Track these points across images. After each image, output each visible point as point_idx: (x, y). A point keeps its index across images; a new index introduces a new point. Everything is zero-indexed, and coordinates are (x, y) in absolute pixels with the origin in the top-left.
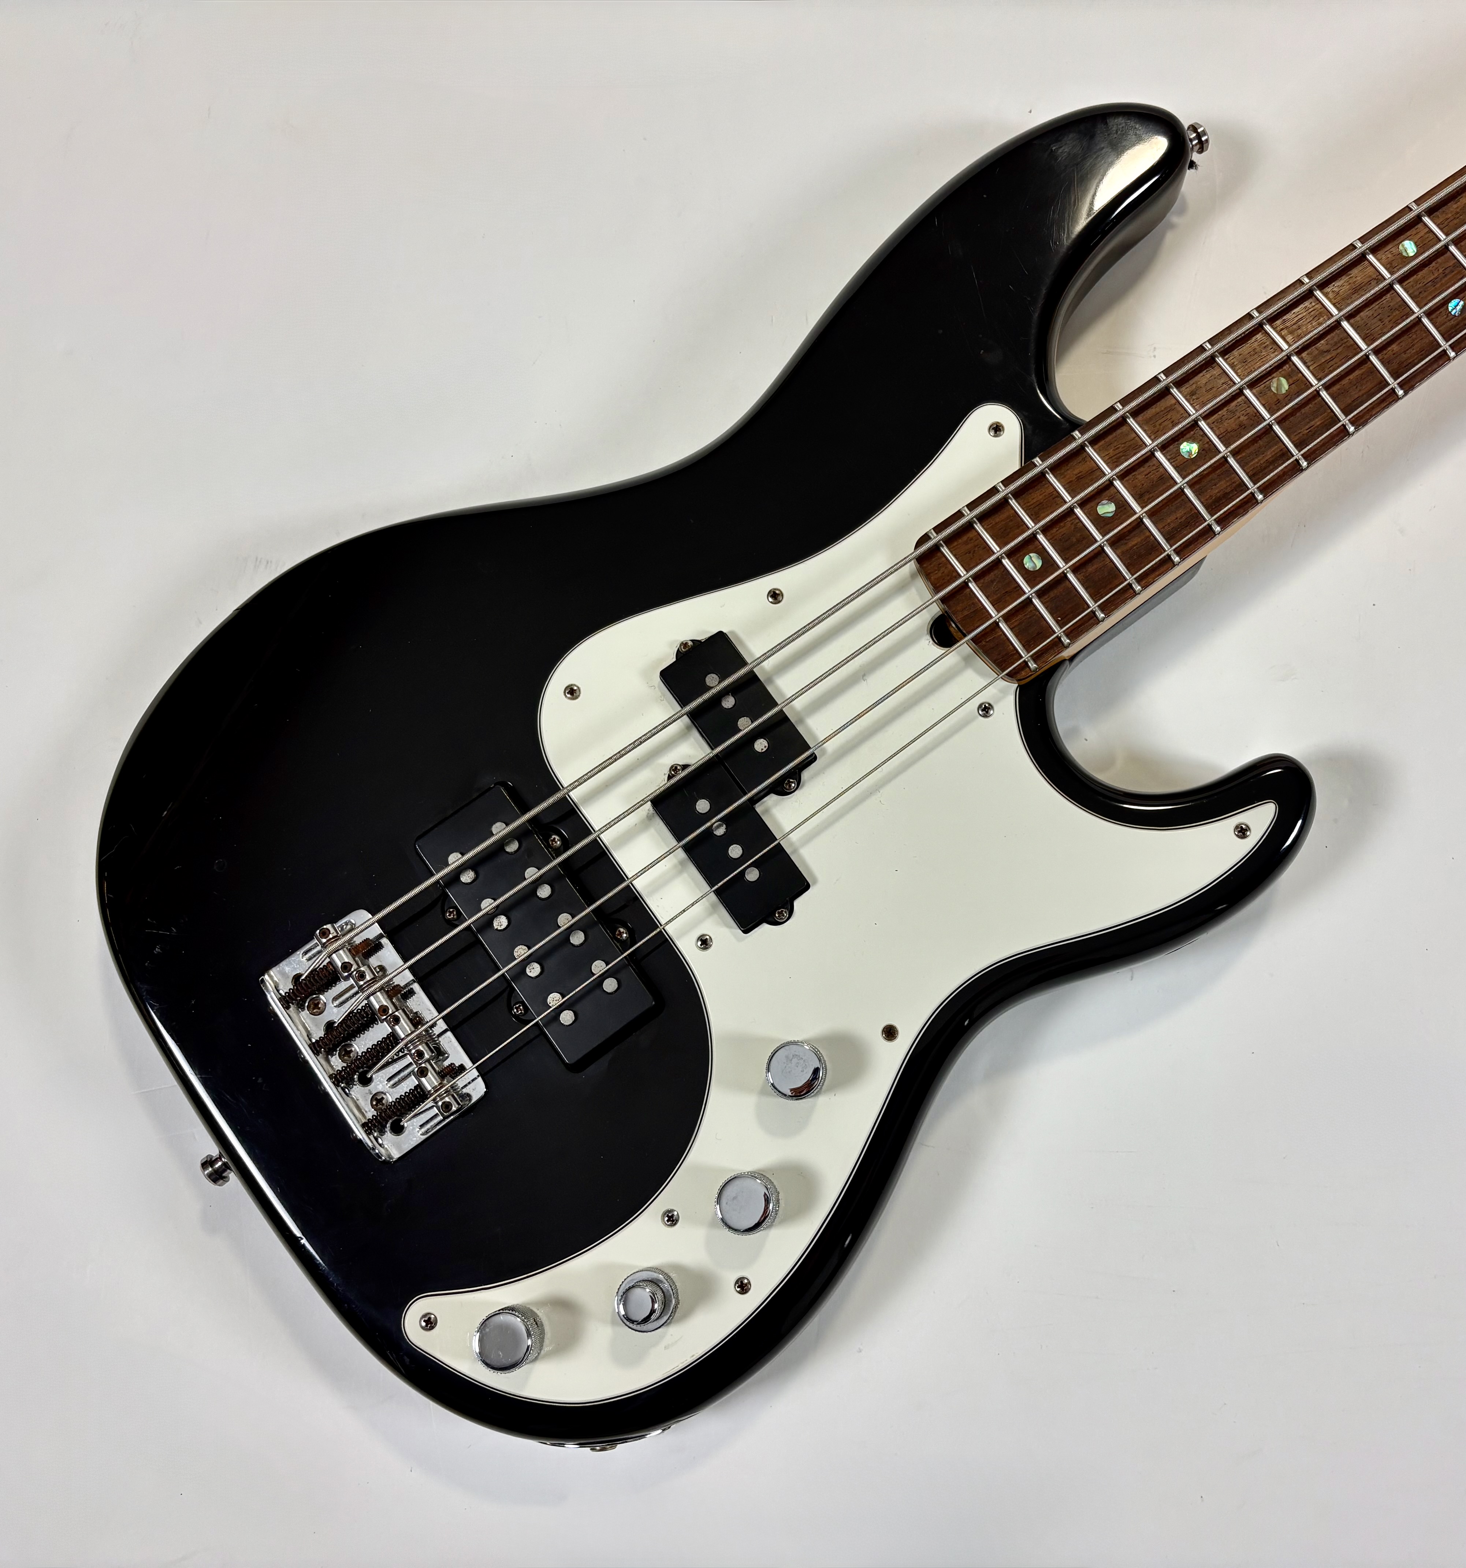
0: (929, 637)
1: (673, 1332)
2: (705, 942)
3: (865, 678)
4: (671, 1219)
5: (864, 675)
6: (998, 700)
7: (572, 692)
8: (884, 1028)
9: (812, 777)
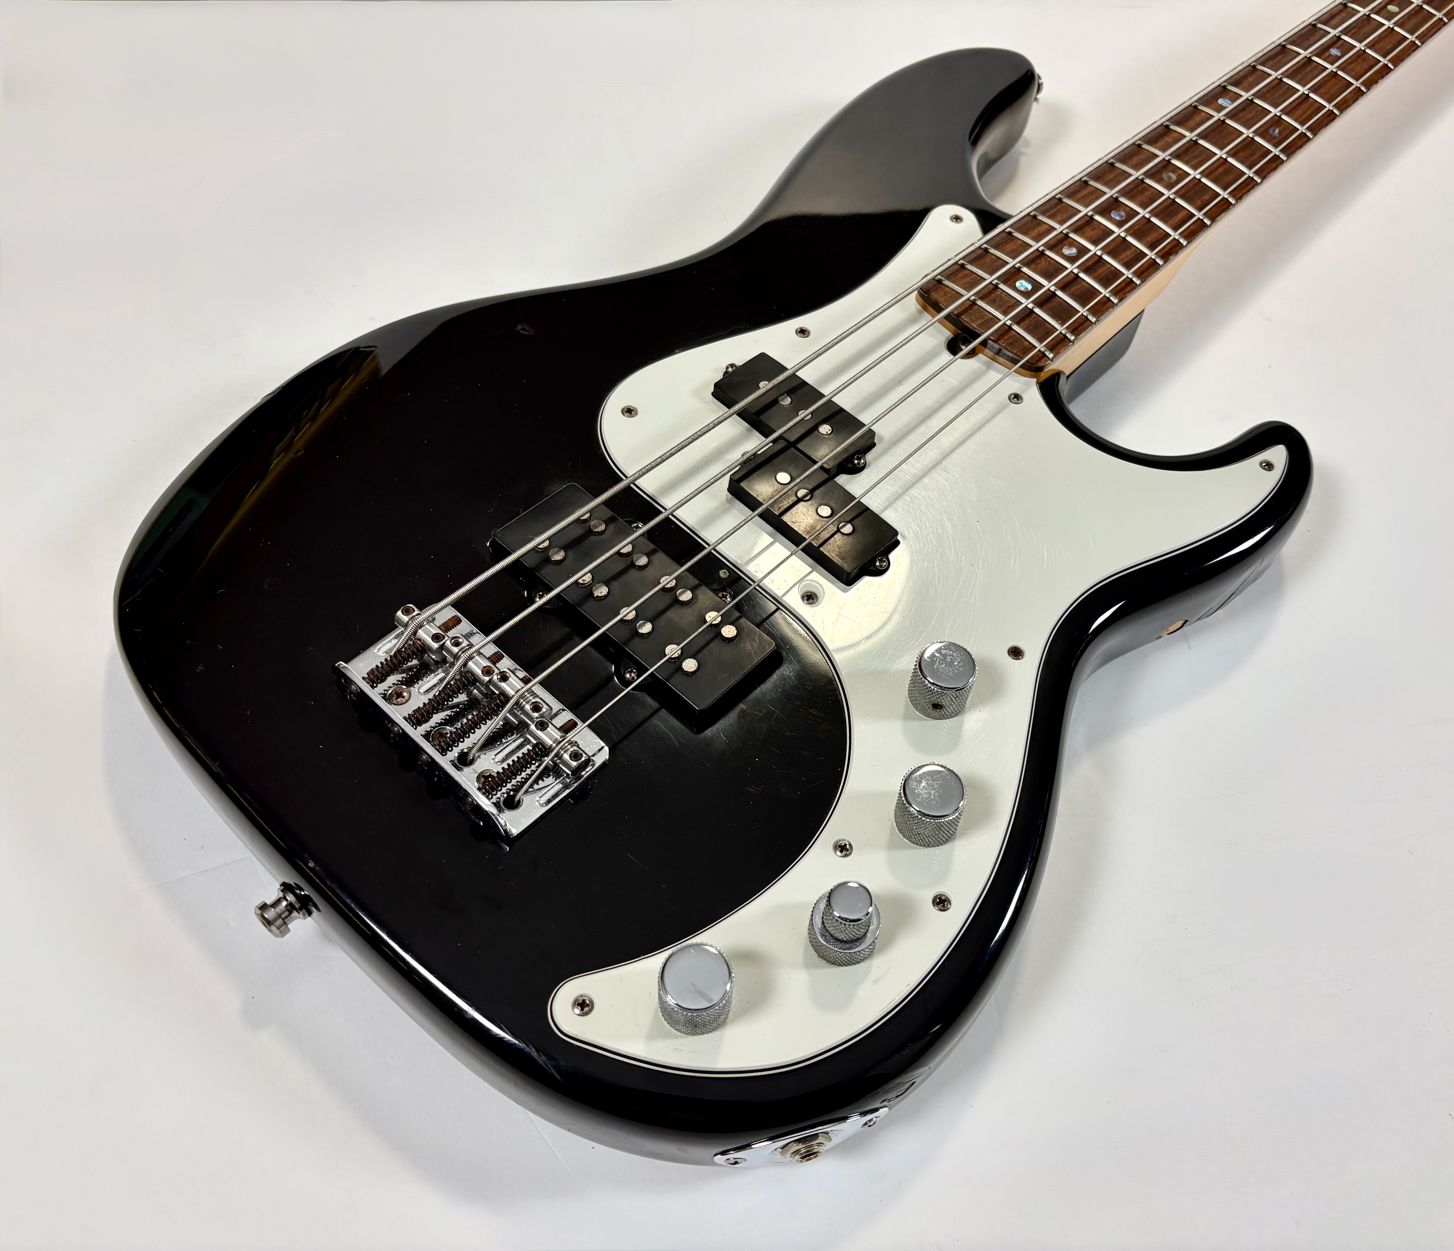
0: (947, 352)
1: (877, 965)
2: (810, 598)
3: (901, 383)
4: (844, 849)
5: (900, 382)
6: (1024, 391)
7: (629, 411)
8: (1009, 650)
9: (877, 458)
